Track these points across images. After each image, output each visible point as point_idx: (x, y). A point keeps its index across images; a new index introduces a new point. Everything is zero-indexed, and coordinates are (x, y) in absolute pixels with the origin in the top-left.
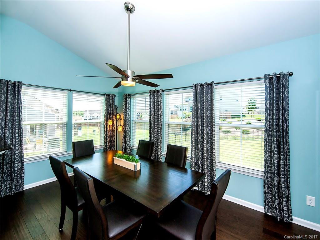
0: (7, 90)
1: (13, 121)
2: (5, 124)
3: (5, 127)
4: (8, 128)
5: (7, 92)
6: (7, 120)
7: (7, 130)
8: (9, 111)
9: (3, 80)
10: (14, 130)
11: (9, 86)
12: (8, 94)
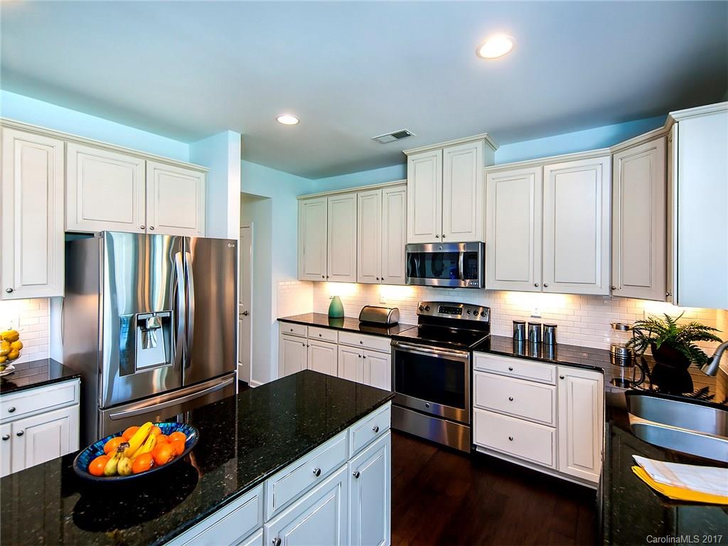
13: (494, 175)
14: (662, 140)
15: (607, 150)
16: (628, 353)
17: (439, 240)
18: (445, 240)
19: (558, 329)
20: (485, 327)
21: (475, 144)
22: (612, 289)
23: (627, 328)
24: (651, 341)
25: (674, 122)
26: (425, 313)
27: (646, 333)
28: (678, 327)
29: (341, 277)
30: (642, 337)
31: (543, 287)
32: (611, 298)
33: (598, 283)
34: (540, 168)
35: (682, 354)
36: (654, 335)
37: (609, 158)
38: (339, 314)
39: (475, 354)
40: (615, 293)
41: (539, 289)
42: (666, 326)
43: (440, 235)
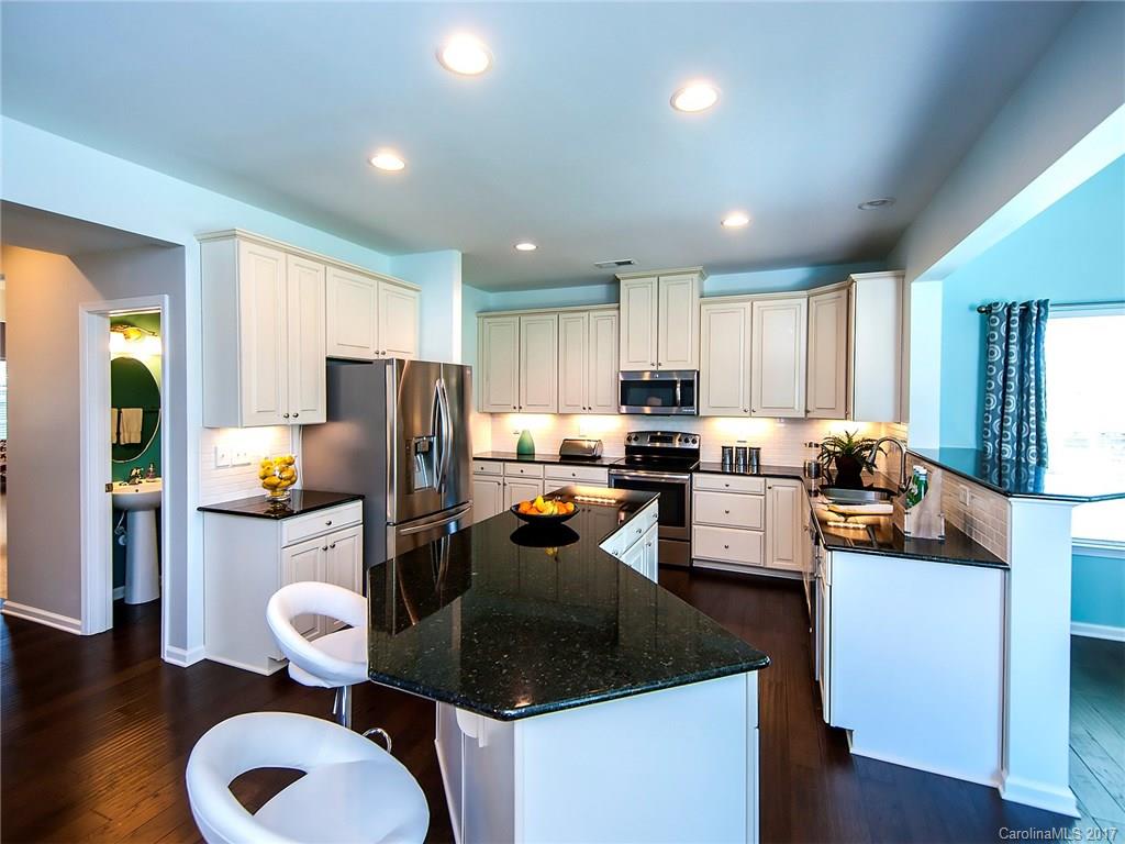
0: (1008, 330)
1: (1021, 419)
2: (1002, 427)
3: (1001, 435)
4: (1009, 438)
5: (1008, 337)
6: (1008, 414)
7: (1007, 442)
8: (1012, 390)
9: (997, 304)
10: (1023, 444)
11: (1012, 318)
12: (1011, 341)
13: (708, 307)
14: (845, 292)
15: (805, 293)
16: (818, 465)
17: (654, 368)
18: (660, 368)
19: (762, 451)
20: (696, 453)
21: (690, 276)
22: (807, 412)
23: (817, 446)
24: (835, 453)
25: (853, 281)
26: (634, 444)
27: (831, 448)
28: (854, 441)
29: (537, 408)
30: (828, 451)
31: (750, 412)
32: (806, 419)
33: (796, 408)
34: (749, 303)
35: (856, 461)
36: (838, 449)
37: (806, 300)
38: (529, 449)
39: (694, 475)
40: (809, 415)
41: (747, 414)
42: (846, 440)
43: (655, 362)
